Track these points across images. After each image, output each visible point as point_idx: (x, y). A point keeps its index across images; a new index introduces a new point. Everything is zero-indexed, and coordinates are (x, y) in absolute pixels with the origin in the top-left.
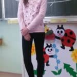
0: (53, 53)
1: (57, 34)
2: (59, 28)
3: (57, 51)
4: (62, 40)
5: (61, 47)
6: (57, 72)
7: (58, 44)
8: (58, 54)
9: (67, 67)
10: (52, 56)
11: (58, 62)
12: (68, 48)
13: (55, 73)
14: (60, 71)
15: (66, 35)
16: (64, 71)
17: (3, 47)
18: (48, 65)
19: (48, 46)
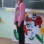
5: (34, 25)
6: (32, 38)
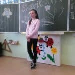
0: (43, 49)
1: (45, 40)
2: (46, 37)
3: (45, 48)
4: (47, 43)
7: (45, 45)
8: (45, 50)
9: (49, 56)
10: (42, 51)
11: (45, 53)
12: (50, 47)
13: (43, 59)
14: (46, 58)
15: (49, 41)
16: (48, 58)
17: (19, 46)
18: (40, 55)
19: (40, 46)
